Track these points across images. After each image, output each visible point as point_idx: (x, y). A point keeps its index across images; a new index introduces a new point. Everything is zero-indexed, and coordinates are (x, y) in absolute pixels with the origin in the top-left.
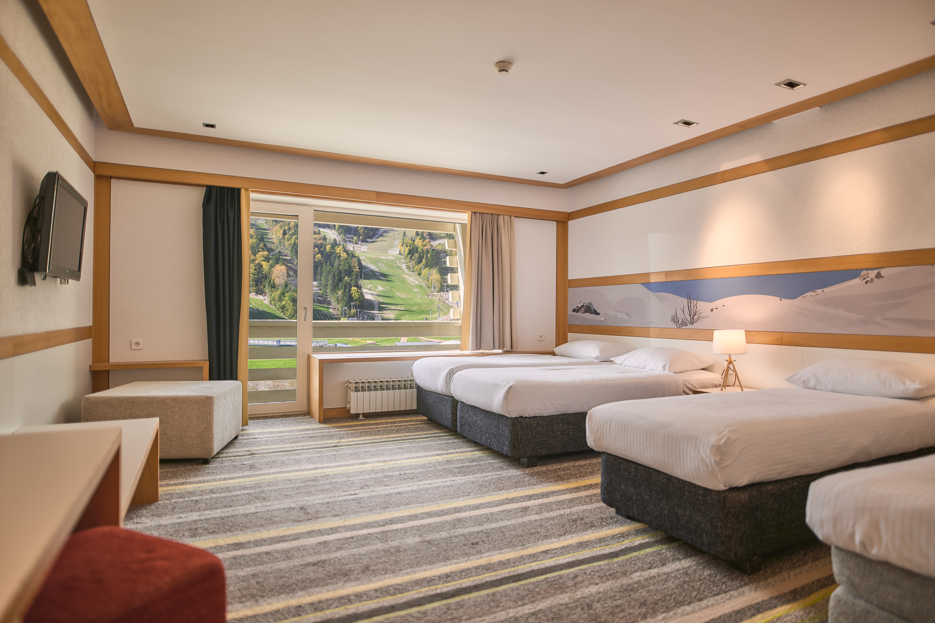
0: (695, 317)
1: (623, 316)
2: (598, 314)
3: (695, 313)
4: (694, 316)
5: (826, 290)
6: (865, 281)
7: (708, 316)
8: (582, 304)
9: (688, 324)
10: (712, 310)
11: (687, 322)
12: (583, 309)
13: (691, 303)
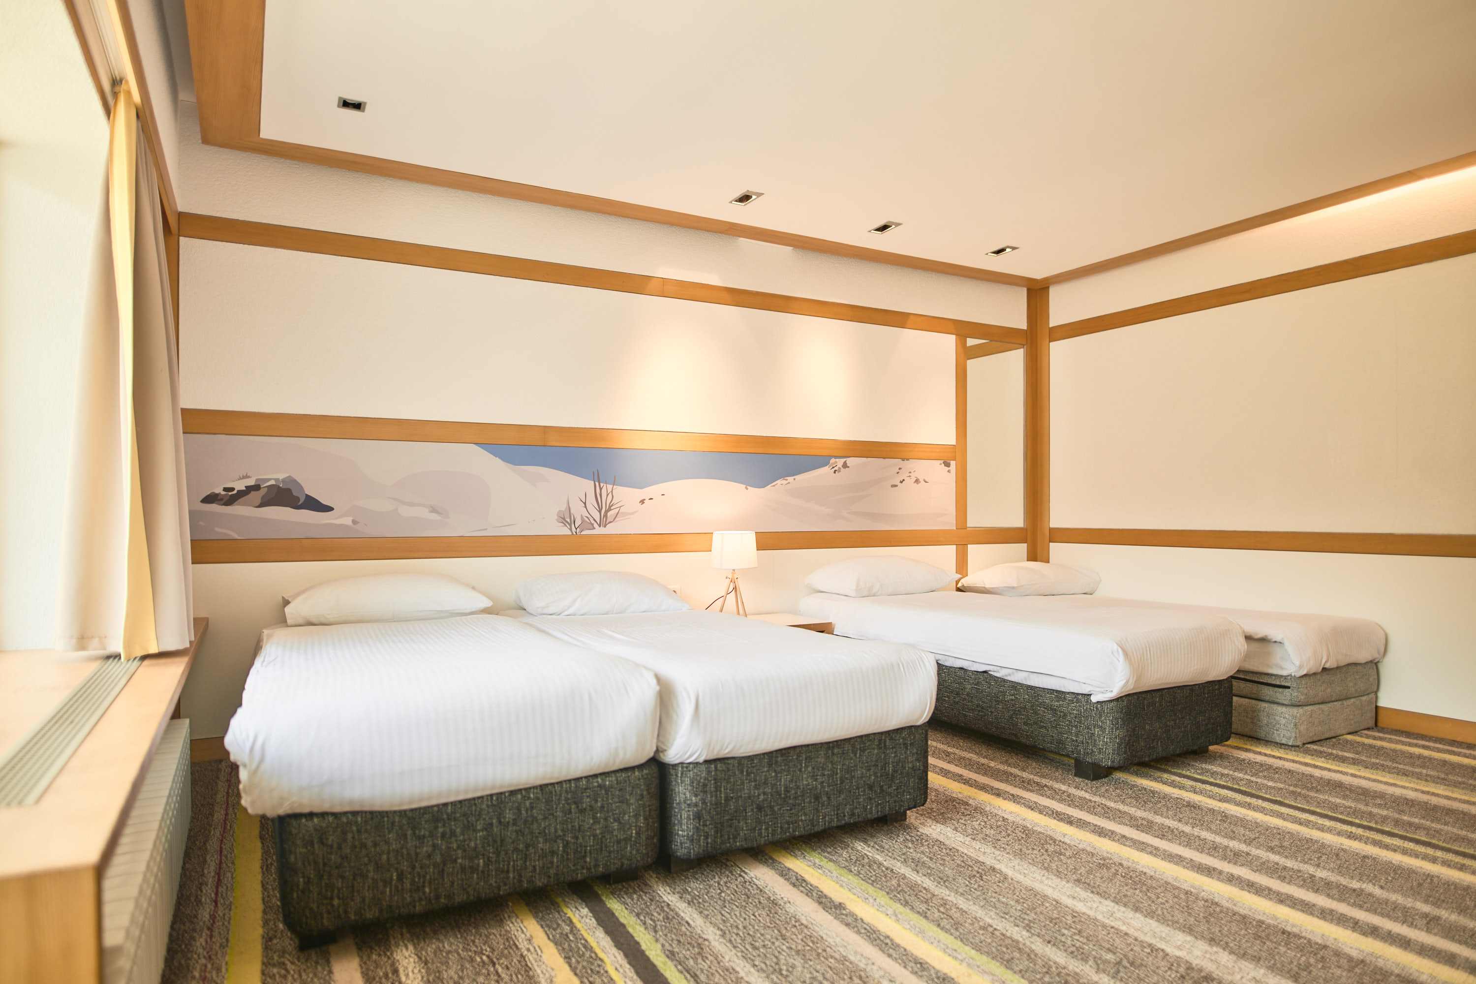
0: (609, 514)
1: (423, 513)
2: (329, 509)
3: (610, 507)
4: (606, 512)
5: (798, 477)
6: (833, 470)
7: (636, 512)
8: (251, 482)
9: (596, 525)
10: (642, 502)
11: (593, 522)
12: (256, 496)
13: (601, 489)
